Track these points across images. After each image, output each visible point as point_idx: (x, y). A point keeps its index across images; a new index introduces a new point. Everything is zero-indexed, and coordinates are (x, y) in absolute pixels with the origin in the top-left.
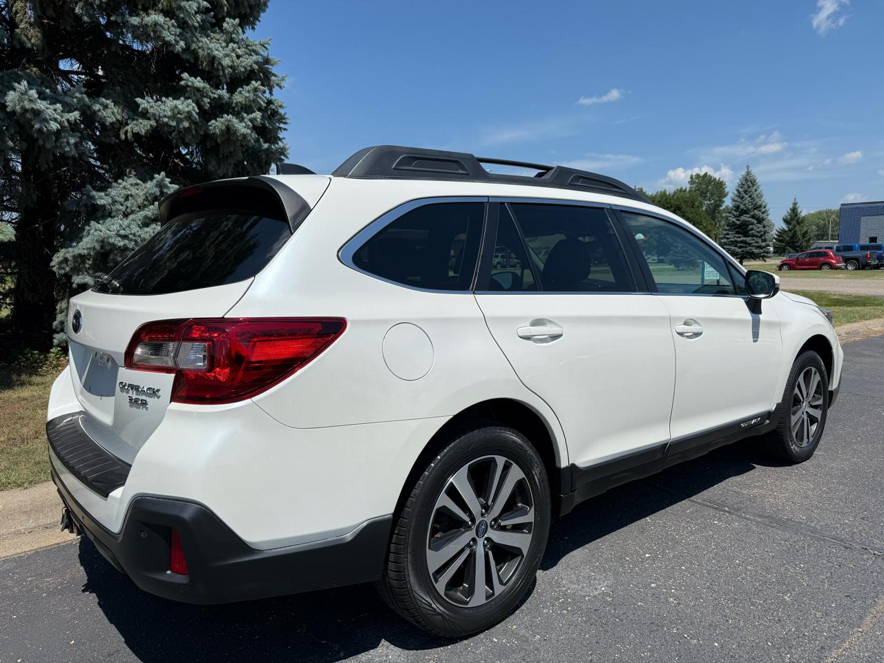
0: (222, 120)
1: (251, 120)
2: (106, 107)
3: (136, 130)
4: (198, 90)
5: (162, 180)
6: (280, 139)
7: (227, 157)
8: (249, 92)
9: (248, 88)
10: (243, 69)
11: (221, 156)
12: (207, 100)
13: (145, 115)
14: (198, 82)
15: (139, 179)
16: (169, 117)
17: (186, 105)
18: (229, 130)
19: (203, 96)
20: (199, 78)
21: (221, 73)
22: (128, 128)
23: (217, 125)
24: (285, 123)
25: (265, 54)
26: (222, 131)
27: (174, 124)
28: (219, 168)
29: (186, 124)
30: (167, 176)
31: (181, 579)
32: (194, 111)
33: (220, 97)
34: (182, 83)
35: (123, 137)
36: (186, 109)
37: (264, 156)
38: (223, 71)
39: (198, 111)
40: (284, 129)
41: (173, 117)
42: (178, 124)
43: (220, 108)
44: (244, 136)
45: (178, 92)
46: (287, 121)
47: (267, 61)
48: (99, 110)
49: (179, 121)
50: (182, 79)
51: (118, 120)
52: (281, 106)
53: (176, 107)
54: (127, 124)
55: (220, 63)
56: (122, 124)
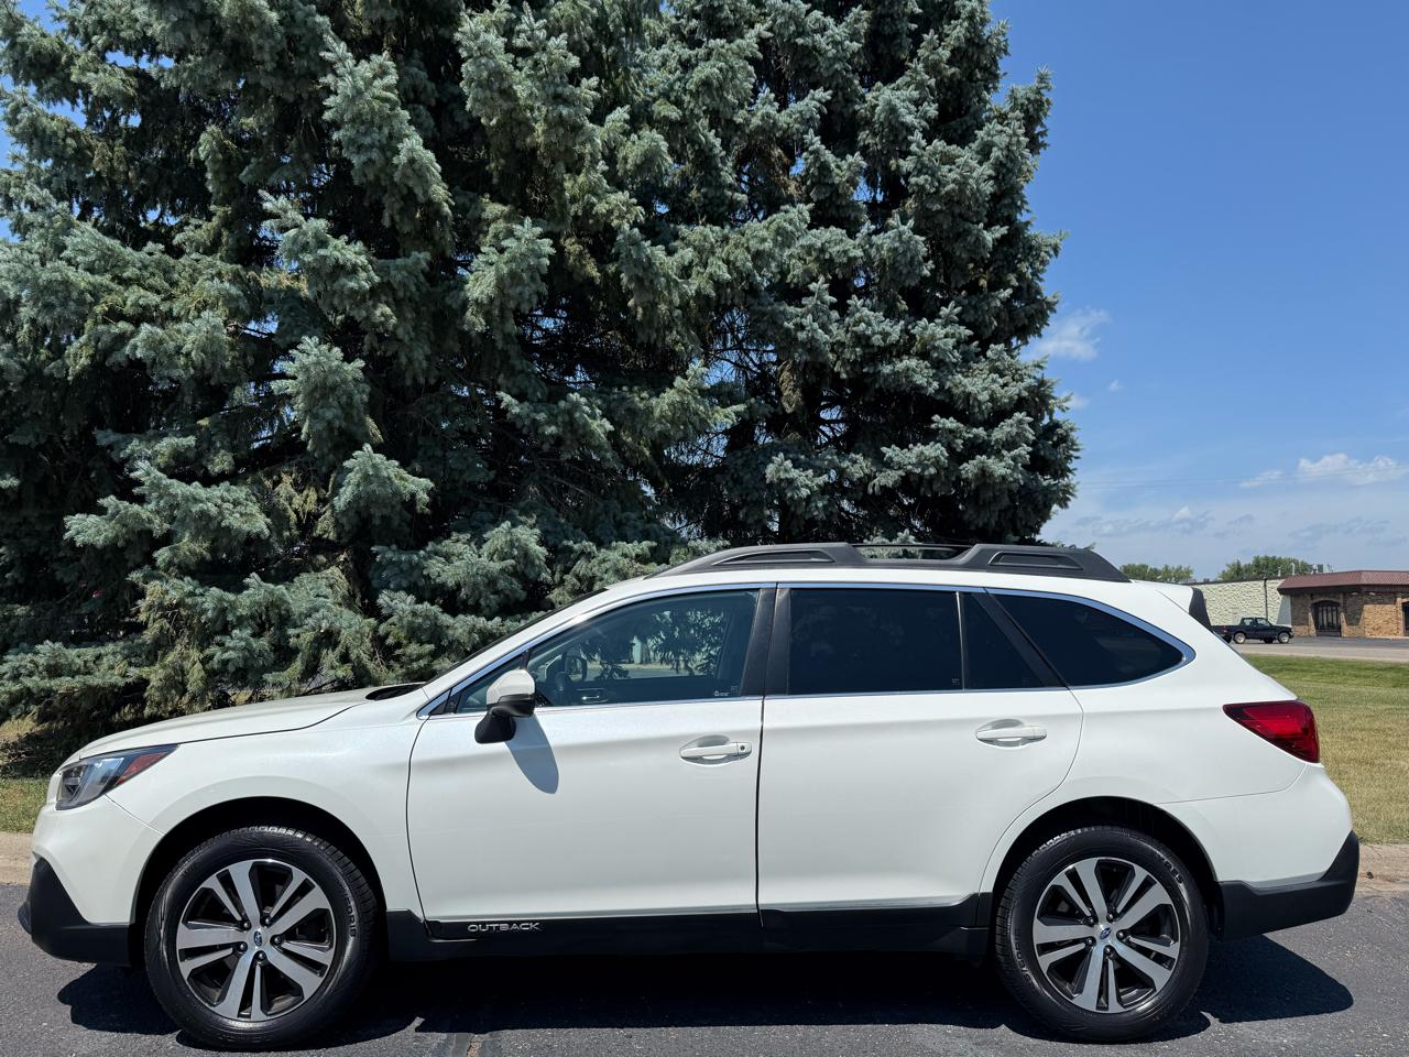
0: (975, 462)
1: (1014, 459)
2: (854, 462)
3: (883, 482)
4: (951, 431)
5: (907, 538)
6: (1070, 471)
7: (990, 503)
8: (1012, 426)
9: (1009, 421)
10: (1006, 401)
11: (981, 503)
12: (960, 442)
13: (889, 464)
14: (951, 423)
15: (886, 537)
16: (913, 465)
17: (934, 450)
18: (984, 473)
19: (956, 438)
20: (951, 419)
21: (977, 410)
22: (875, 481)
23: (969, 468)
24: (1077, 450)
25: (1039, 376)
26: (976, 475)
27: (918, 471)
28: (978, 516)
29: (932, 471)
32: (943, 455)
33: (976, 436)
34: (933, 426)
35: (870, 491)
36: (933, 455)
38: (980, 407)
39: (947, 455)
40: (1077, 458)
41: (918, 463)
42: (923, 470)
43: (976, 448)
44: (1003, 478)
45: (929, 436)
46: (1080, 447)
47: (1042, 383)
48: (848, 467)
49: (925, 467)
50: (933, 422)
51: (866, 474)
52: (1072, 429)
53: (922, 453)
54: (875, 477)
55: (976, 399)
56: (870, 477)
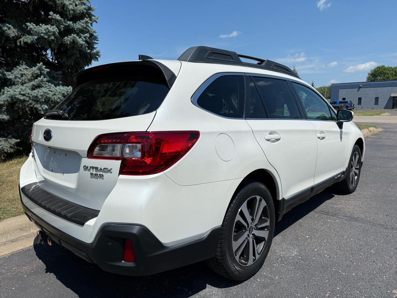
0: (71, 37)
1: (85, 37)
2: (9, 28)
3: (25, 40)
4: (57, 20)
5: (41, 66)
6: (95, 48)
7: (71, 56)
8: (83, 23)
9: (83, 21)
10: (79, 12)
11: (68, 55)
12: (62, 26)
13: (29, 33)
14: (58, 17)
15: (27, 66)
16: (44, 34)
17: (53, 29)
18: (74, 42)
19: (60, 24)
20: (58, 15)
21: (68, 13)
22: (21, 39)
23: (68, 39)
24: (97, 40)
25: (89, 5)
26: (70, 42)
27: (46, 37)
28: (67, 61)
29: (53, 38)
30: (43, 65)
31: (131, 264)
32: (57, 31)
33: (69, 26)
34: (50, 17)
35: (19, 44)
36: (53, 30)
37: (89, 56)
39: (58, 31)
40: (97, 43)
41: (46, 34)
42: (49, 37)
43: (68, 31)
44: (82, 45)
45: (47, 21)
46: (99, 39)
47: (90, 9)
48: (6, 30)
49: (49, 36)
50: (50, 15)
51: (16, 36)
52: (95, 32)
53: (48, 29)
54: (21, 38)
55: (67, 8)
56: (18, 37)
